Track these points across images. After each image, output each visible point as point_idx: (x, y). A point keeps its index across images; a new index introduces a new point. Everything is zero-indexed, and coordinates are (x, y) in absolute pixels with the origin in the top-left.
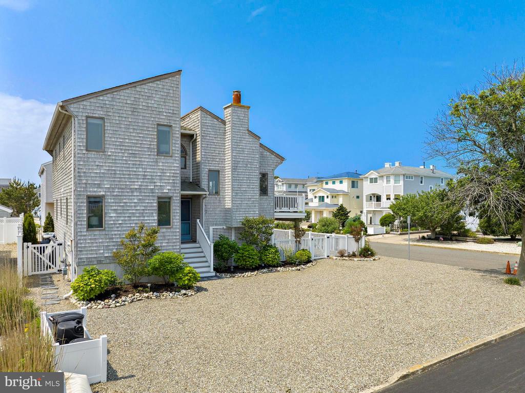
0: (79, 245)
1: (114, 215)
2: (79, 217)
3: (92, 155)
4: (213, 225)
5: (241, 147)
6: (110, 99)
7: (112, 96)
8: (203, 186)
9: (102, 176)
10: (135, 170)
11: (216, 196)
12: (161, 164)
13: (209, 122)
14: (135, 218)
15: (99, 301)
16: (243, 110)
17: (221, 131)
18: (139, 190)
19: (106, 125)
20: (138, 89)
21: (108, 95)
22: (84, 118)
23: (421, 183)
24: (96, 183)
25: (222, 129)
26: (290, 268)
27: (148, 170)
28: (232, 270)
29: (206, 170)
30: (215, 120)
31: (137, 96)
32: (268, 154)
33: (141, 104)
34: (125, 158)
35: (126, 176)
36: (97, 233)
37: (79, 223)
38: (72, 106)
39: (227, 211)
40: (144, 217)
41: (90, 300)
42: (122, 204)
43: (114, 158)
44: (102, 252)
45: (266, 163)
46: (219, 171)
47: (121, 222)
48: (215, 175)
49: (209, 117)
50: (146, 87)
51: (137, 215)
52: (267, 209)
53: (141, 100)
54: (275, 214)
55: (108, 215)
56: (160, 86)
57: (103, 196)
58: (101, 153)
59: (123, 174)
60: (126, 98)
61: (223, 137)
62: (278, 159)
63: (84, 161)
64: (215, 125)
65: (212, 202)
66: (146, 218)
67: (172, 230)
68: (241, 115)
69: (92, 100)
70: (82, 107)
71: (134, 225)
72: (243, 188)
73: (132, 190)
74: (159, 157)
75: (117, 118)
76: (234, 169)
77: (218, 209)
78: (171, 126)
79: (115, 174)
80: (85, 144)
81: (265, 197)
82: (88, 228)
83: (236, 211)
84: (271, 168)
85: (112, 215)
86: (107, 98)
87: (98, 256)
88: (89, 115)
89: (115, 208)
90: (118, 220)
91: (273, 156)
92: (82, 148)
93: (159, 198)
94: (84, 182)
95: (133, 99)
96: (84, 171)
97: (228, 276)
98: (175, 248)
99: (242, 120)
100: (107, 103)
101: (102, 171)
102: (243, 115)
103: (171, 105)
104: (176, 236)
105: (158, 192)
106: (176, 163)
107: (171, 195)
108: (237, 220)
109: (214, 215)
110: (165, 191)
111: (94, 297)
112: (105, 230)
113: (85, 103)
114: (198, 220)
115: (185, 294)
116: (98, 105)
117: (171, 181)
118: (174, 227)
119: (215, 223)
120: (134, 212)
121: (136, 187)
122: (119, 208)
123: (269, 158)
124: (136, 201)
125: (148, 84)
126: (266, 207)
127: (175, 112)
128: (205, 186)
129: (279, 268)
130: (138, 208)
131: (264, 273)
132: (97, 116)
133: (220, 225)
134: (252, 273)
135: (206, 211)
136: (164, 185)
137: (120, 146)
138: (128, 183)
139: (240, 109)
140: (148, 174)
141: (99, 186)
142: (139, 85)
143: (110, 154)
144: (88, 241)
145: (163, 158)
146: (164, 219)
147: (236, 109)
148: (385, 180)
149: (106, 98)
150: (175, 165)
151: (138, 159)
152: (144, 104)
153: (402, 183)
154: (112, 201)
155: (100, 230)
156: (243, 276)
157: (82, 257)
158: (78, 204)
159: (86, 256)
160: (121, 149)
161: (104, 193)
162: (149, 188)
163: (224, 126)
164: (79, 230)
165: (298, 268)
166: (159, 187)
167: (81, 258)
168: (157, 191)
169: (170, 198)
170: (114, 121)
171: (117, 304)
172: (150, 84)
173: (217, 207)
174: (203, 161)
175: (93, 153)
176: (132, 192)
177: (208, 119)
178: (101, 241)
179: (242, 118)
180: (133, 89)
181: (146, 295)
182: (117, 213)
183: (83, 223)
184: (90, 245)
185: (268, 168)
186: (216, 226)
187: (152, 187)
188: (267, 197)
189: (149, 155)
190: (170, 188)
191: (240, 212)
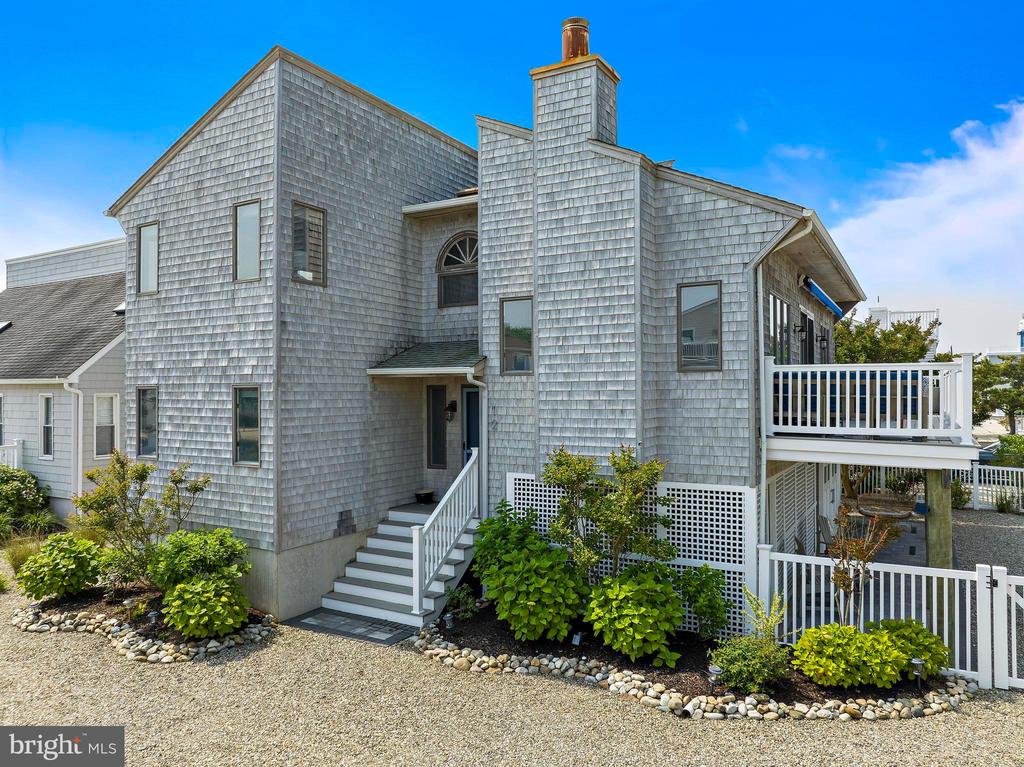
1: (170, 428)
2: (129, 431)
3: (144, 302)
4: (515, 468)
6: (166, 178)
7: (169, 169)
10: (199, 324)
11: (524, 378)
12: (240, 303)
13: (503, 152)
14: (199, 438)
19: (161, 234)
21: (164, 171)
22: (134, 231)
24: (148, 359)
29: (496, 299)
30: (520, 141)
31: (204, 153)
32: (722, 204)
33: (209, 168)
34: (184, 301)
37: (128, 442)
38: (123, 212)
40: (213, 435)
43: (170, 303)
45: (713, 243)
46: (530, 299)
47: (178, 445)
49: (500, 137)
50: (218, 124)
52: (720, 423)
55: (163, 428)
56: (240, 109)
57: (155, 388)
58: (154, 297)
59: (182, 337)
60: (187, 165)
62: (772, 217)
63: (135, 318)
65: (512, 396)
66: (215, 439)
69: (145, 191)
70: (132, 210)
71: (197, 454)
72: (575, 346)
74: (237, 287)
75: (176, 215)
78: (258, 201)
79: (172, 338)
80: (136, 283)
81: (709, 376)
82: (139, 453)
84: (735, 260)
85: (167, 429)
88: (141, 222)
89: (171, 413)
90: (176, 441)
91: (747, 210)
92: (133, 292)
93: (235, 389)
94: (134, 359)
95: (198, 162)
96: (134, 337)
99: (568, 114)
101: (155, 335)
103: (259, 147)
104: (267, 489)
105: (235, 375)
106: (268, 296)
107: (257, 380)
110: (246, 371)
112: (158, 460)
113: (136, 200)
116: (151, 197)
117: (257, 346)
119: (521, 461)
120: (197, 422)
121: (200, 365)
122: (176, 414)
123: (726, 223)
125: (221, 116)
126: (712, 414)
127: (265, 162)
128: (492, 348)
135: (493, 423)
136: (245, 355)
137: (179, 274)
138: (188, 357)
141: (151, 366)
142: (205, 126)
143: (164, 295)
145: (244, 286)
149: (161, 179)
151: (204, 299)
152: (213, 166)
154: (168, 397)
155: (153, 460)
158: (128, 405)
160: (181, 282)
161: (157, 382)
162: (220, 364)
166: (236, 363)
168: (233, 372)
169: (256, 389)
170: (172, 224)
174: (484, 276)
175: (145, 298)
176: (195, 377)
177: (499, 145)
179: (570, 105)
183: (132, 442)
185: (724, 261)
186: (524, 471)
187: (225, 364)
188: (718, 376)
189: (222, 284)
190: (255, 363)
191: (563, 429)
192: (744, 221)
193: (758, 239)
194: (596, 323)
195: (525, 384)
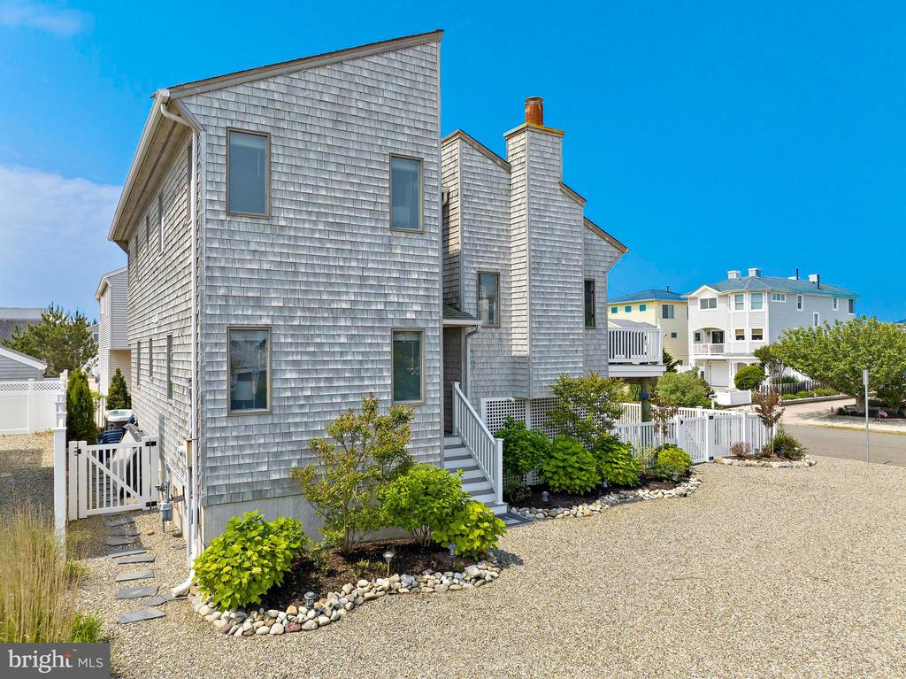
0: (210, 454)
1: (294, 375)
2: (209, 383)
3: (242, 224)
4: (487, 394)
5: (547, 220)
6: (284, 89)
7: (288, 81)
8: (466, 306)
9: (265, 279)
10: (341, 264)
11: (494, 330)
12: (399, 251)
13: (477, 165)
14: (342, 384)
15: (272, 612)
16: (550, 139)
17: (501, 187)
18: (350, 313)
19: (274, 151)
20: (347, 69)
21: (279, 80)
22: (222, 133)
23: (799, 307)
24: (250, 295)
25: (504, 181)
26: (666, 492)
27: (370, 265)
28: (546, 500)
29: (473, 271)
30: (490, 162)
31: (346, 85)
32: (595, 237)
33: (353, 104)
34: (317, 236)
35: (321, 280)
36: (252, 421)
37: (209, 397)
38: (193, 100)
39: (520, 364)
40: (362, 379)
41: (247, 609)
42: (312, 349)
43: (292, 233)
44: (265, 468)
45: (594, 258)
46: (497, 275)
47: (309, 393)
48: (491, 281)
49: (477, 153)
50: (366, 65)
51: (347, 375)
53: (355, 95)
54: (611, 368)
55: (279, 375)
56: (396, 65)
57: (267, 329)
58: (263, 222)
59: (315, 275)
60: (320, 88)
61: (505, 198)
62: (614, 250)
63: (222, 241)
64: (490, 173)
65: (485, 343)
66: (366, 383)
67: (425, 409)
68: (546, 150)
69: (240, 90)
70: (216, 105)
71: (339, 400)
72: (552, 311)
73: (336, 314)
74: (394, 234)
75: (300, 136)
76: (535, 268)
77: (498, 360)
78: (419, 161)
79: (295, 273)
80: (223, 198)
82: (232, 408)
83: (539, 364)
84: (601, 269)
85: (288, 376)
86: (276, 86)
87: (255, 480)
88: (234, 126)
89: (295, 358)
90: (302, 389)
91: (604, 243)
92: (217, 207)
93: (395, 333)
94: (222, 292)
95: (335, 91)
96: (222, 265)
97: (541, 515)
98: (430, 453)
99: (547, 162)
100: (276, 97)
101: (266, 266)
102: (551, 151)
103: (420, 110)
104: (432, 424)
105: (392, 318)
106: (433, 249)
107: (421, 325)
108: (543, 384)
109: (489, 371)
110: (409, 316)
111: (259, 602)
112: (271, 413)
113: (224, 95)
114: (457, 385)
115: (478, 578)
116: (255, 102)
117: (421, 293)
118: (429, 402)
119: (491, 389)
120: (339, 367)
121: (344, 306)
122: (305, 358)
123: (597, 248)
124: (343, 340)
125: (369, 59)
127: (429, 128)
128: (471, 306)
129: (640, 492)
130: (349, 358)
131: (612, 505)
132: (253, 128)
133: (502, 393)
134: (592, 507)
135: (473, 362)
136: (407, 300)
137: (307, 203)
138: (325, 297)
139: (543, 137)
140: (371, 274)
141: (258, 303)
142: (348, 60)
143: (282, 223)
144: (232, 443)
145: (403, 235)
146: (406, 384)
147: (536, 136)
148: (733, 303)
149: (273, 87)
150: (430, 253)
151: (347, 238)
152: (360, 105)
153: (765, 307)
154: (289, 340)
155: (259, 415)
156: (575, 516)
157: (216, 483)
158: (208, 349)
159: (227, 482)
160: (310, 213)
161: (269, 322)
162: (373, 307)
163: (507, 176)
164: (209, 415)
165: (680, 489)
166: (395, 307)
167: (214, 488)
168: (390, 316)
169: (419, 333)
170: (292, 144)
171: (322, 619)
172: (374, 59)
173: (496, 354)
174: (465, 253)
175: (244, 220)
176: (335, 319)
177: (475, 158)
178: (262, 441)
179: (548, 156)
180: (336, 67)
181: (384, 583)
182: (299, 371)
183: (219, 397)
184: (236, 453)
185: (596, 268)
186: (493, 396)
187: (380, 307)
188: (594, 331)
189: (374, 228)
190: (419, 309)
191: (546, 363)
192: (604, 249)
193: (609, 259)
194: (563, 297)
195: (493, 334)
